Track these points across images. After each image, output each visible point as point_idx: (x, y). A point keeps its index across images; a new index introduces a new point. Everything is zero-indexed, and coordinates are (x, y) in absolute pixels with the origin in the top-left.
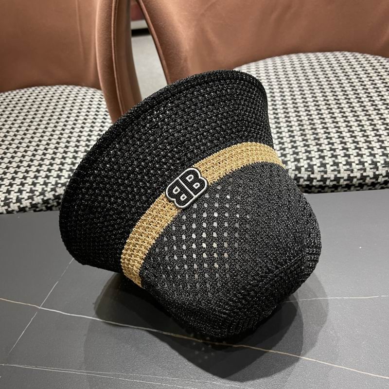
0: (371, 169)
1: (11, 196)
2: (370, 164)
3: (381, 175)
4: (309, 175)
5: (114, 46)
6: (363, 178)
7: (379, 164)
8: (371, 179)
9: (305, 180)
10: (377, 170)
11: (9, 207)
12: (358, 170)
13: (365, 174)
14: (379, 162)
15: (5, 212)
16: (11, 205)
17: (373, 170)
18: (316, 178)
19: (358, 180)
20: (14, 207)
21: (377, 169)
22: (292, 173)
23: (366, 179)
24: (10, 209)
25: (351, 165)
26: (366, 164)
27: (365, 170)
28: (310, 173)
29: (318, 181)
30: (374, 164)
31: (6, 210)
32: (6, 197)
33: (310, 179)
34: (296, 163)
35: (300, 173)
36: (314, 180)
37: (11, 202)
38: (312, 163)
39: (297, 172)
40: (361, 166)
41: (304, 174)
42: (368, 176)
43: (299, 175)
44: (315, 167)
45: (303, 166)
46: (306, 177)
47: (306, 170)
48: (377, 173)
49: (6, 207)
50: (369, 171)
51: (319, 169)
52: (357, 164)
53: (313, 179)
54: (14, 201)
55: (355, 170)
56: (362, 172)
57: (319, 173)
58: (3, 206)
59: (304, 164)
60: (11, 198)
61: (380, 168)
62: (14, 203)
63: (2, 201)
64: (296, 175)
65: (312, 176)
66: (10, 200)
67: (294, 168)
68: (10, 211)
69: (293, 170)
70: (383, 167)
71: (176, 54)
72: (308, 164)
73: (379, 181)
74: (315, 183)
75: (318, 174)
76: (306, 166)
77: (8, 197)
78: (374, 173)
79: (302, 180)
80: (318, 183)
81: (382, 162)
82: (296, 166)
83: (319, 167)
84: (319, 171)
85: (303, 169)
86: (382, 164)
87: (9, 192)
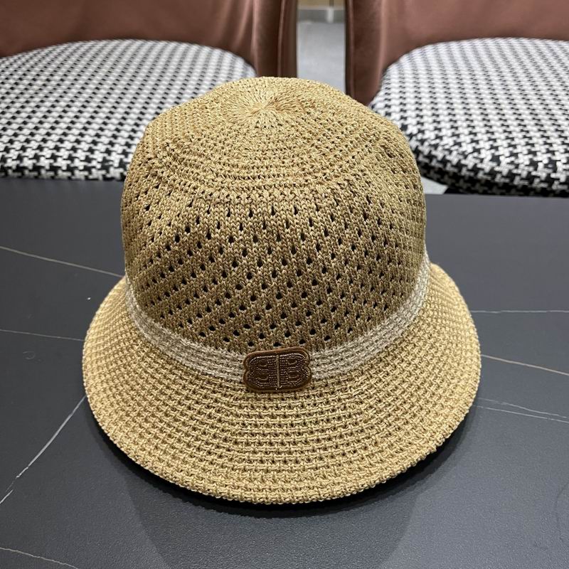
1: (112, 158)
4: (549, 175)
9: (542, 181)
11: (108, 172)
15: (101, 178)
16: (112, 170)
18: (558, 179)
20: (115, 173)
22: (523, 170)
24: (108, 176)
28: (550, 171)
29: (561, 184)
31: (104, 176)
32: (104, 158)
33: (550, 180)
34: (530, 156)
35: (536, 169)
36: (556, 183)
37: (112, 165)
38: (554, 158)
39: (531, 169)
41: (542, 173)
43: (534, 173)
44: (558, 164)
45: (541, 161)
46: (543, 175)
47: (546, 166)
49: (103, 172)
51: (564, 167)
53: (554, 180)
54: (116, 164)
57: (564, 172)
58: (99, 169)
59: (543, 158)
60: (112, 161)
62: (116, 168)
63: (99, 162)
64: (529, 173)
65: (553, 176)
66: (111, 163)
67: (528, 163)
69: (526, 165)
72: (550, 158)
74: (556, 186)
75: (562, 173)
76: (546, 161)
77: (108, 158)
79: (537, 181)
80: (560, 187)
82: (531, 160)
83: (564, 164)
84: (565, 170)
85: (541, 166)
87: (108, 152)
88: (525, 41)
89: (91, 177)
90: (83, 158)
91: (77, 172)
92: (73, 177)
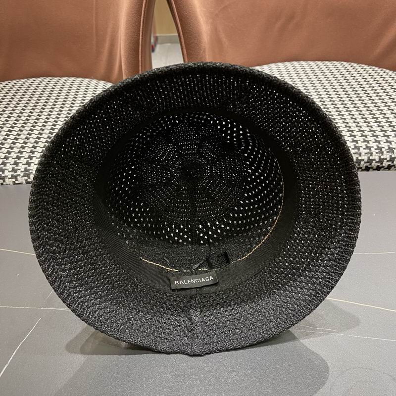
0: (377, 153)
1: (31, 168)
2: (376, 149)
3: (386, 159)
5: (143, 29)
6: (370, 161)
7: (383, 150)
8: (376, 162)
10: (382, 155)
12: (366, 153)
13: (371, 158)
14: (384, 148)
15: (24, 182)
17: (378, 154)
19: (365, 163)
21: (382, 153)
23: (372, 163)
25: (359, 149)
26: (372, 149)
27: (371, 154)
30: (380, 149)
31: (26, 180)
32: (26, 168)
40: (368, 151)
42: (374, 160)
48: (382, 157)
49: (26, 178)
50: (376, 155)
52: (364, 149)
55: (363, 154)
56: (369, 155)
58: (23, 176)
60: (31, 170)
61: (385, 152)
63: (21, 172)
66: (30, 171)
68: (29, 182)
70: (387, 152)
71: (197, 43)
73: (383, 165)
77: (28, 168)
78: (380, 157)
81: (387, 148)
86: (386, 150)
87: (28, 164)
88: (303, 63)
89: (17, 182)
90: (10, 170)
91: (7, 180)
92: (4, 183)
